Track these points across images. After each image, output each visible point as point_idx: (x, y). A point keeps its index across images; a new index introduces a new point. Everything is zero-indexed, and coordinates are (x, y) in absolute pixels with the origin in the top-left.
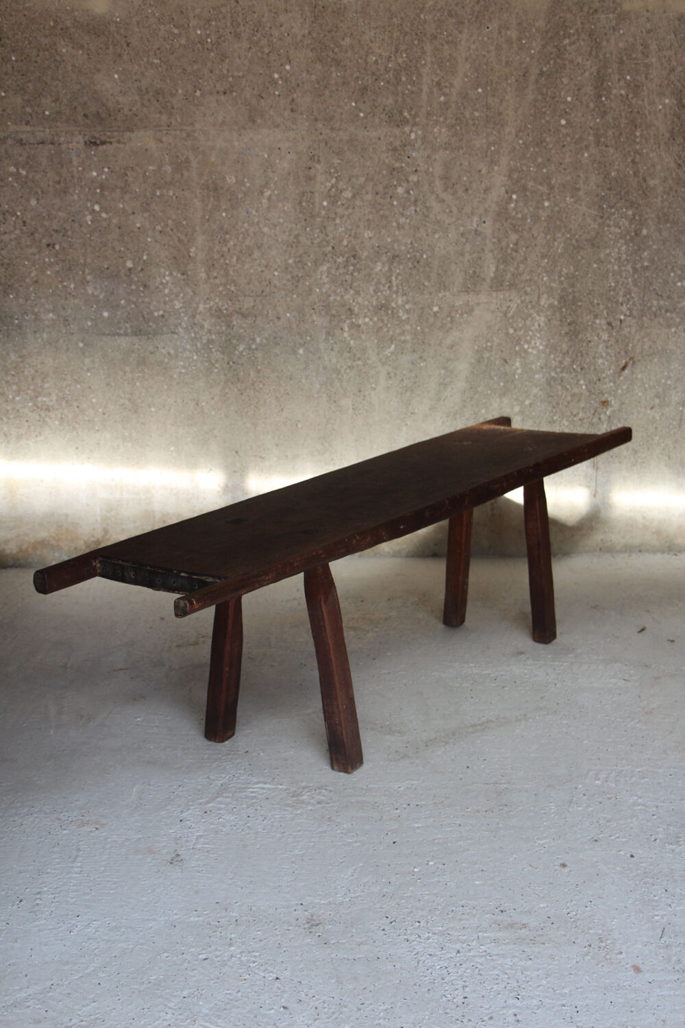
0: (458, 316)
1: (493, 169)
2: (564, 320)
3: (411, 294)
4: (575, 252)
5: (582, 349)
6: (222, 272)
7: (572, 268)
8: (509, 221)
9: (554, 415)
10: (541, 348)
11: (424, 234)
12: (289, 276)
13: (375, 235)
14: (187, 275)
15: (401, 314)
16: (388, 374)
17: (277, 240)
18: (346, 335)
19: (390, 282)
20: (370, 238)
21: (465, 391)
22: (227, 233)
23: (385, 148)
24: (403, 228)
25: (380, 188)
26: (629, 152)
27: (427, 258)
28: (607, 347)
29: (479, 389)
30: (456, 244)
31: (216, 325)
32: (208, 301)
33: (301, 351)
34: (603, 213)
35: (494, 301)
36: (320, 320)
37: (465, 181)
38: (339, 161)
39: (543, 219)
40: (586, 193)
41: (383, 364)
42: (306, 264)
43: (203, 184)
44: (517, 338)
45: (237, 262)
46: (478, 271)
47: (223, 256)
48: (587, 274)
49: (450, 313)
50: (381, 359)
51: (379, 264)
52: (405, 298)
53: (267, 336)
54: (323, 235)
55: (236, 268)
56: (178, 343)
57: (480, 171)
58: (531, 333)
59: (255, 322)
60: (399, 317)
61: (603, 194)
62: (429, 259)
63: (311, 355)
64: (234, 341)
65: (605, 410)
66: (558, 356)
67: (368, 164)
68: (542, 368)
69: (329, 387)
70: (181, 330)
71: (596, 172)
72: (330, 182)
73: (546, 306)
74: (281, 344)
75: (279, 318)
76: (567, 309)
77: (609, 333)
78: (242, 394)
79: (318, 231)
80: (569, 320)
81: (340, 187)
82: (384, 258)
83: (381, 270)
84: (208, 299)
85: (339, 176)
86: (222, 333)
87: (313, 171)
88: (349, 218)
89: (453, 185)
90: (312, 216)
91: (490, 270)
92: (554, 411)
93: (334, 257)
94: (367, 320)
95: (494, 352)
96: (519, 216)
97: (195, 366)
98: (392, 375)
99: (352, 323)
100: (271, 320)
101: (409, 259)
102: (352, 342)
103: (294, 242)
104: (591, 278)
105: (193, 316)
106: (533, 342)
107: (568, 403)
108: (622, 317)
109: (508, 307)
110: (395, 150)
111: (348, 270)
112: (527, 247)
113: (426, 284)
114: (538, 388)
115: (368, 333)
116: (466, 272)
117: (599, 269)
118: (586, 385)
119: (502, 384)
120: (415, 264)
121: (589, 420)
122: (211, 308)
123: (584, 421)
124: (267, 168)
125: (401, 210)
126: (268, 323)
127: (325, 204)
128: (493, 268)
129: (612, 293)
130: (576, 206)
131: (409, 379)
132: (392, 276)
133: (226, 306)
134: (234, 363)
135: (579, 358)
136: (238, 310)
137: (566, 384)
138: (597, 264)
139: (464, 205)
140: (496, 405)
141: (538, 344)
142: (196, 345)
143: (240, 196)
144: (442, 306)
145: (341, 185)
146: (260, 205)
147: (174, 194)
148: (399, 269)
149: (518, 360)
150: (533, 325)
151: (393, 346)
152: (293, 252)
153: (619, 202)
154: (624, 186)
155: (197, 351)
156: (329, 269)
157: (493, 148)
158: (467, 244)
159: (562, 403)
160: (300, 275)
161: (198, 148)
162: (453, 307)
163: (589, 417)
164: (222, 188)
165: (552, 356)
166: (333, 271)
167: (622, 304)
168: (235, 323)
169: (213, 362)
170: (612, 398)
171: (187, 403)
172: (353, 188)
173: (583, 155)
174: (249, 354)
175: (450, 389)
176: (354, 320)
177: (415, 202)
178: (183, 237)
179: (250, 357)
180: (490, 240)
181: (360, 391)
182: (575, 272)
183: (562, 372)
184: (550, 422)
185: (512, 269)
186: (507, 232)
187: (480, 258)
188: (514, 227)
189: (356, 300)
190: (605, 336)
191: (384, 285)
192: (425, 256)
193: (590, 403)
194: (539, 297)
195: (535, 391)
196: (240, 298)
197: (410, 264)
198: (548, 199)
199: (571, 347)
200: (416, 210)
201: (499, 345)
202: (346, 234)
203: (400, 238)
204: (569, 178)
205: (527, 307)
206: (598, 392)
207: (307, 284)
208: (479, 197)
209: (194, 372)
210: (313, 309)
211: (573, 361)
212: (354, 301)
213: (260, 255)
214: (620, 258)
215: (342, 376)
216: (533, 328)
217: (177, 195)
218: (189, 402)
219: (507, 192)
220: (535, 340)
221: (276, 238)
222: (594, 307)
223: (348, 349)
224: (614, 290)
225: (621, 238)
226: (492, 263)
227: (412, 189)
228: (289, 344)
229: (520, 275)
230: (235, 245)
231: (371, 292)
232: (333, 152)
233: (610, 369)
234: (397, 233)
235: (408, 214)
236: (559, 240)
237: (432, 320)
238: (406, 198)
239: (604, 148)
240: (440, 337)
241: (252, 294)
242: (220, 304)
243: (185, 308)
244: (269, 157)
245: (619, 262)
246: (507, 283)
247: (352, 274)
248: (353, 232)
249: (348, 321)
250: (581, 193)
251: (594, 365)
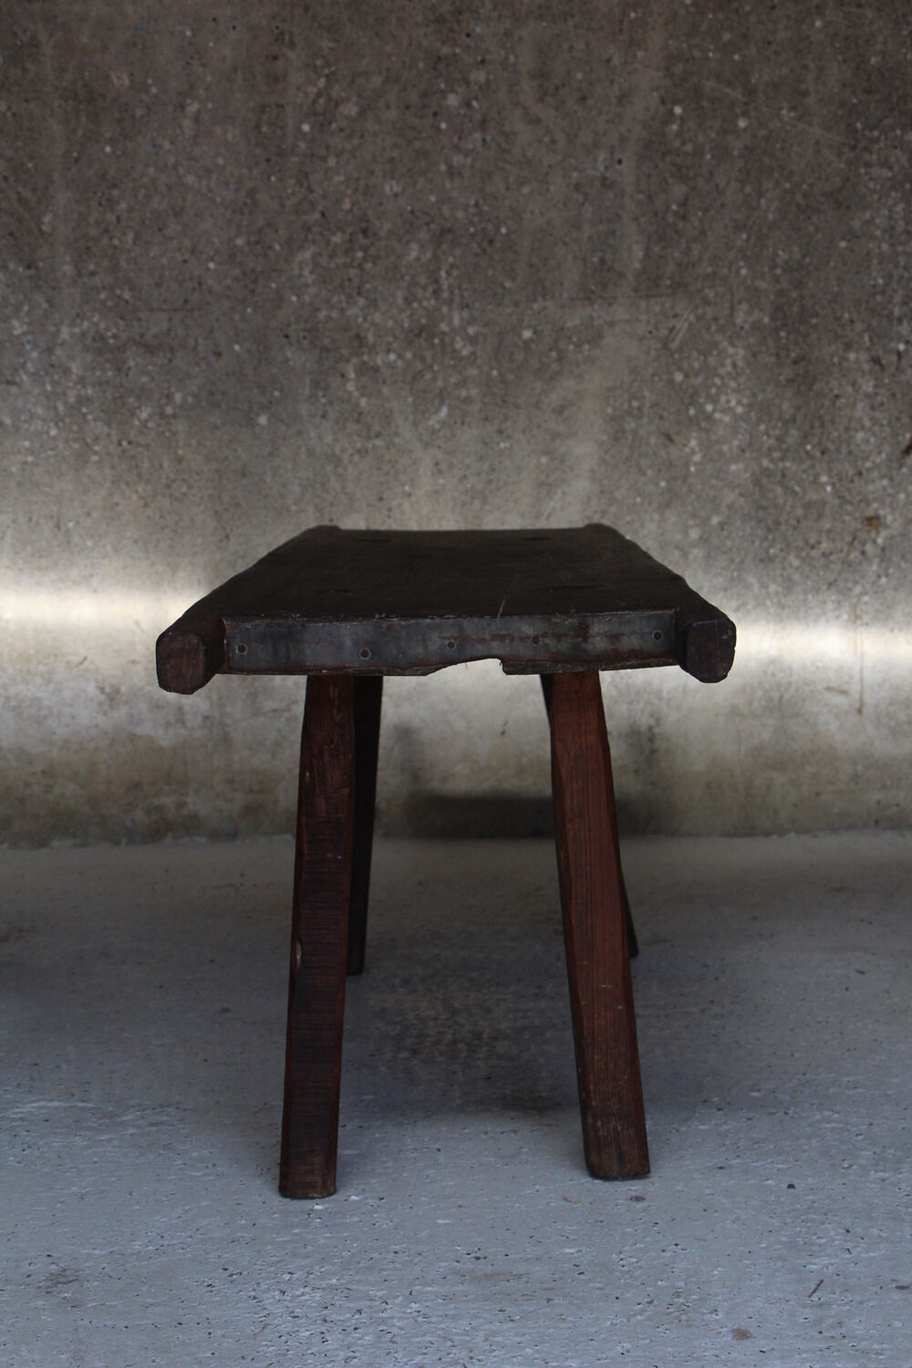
0: (571, 347)
1: (635, 56)
2: (783, 354)
3: (477, 305)
4: (802, 217)
5: (822, 412)
6: (106, 263)
7: (795, 249)
8: (668, 159)
9: (771, 546)
10: (740, 410)
11: (502, 187)
12: (237, 271)
13: (404, 189)
14: (37, 268)
15: (458, 346)
16: (437, 464)
17: (213, 200)
18: (351, 387)
19: (437, 281)
20: (396, 195)
21: (589, 498)
22: (115, 186)
23: (420, 18)
24: (460, 174)
25: (414, 97)
26: (904, 15)
27: (507, 235)
28: (873, 408)
29: (618, 494)
30: (565, 205)
31: (94, 369)
32: (78, 321)
33: (263, 420)
34: (855, 139)
35: (643, 317)
36: (297, 358)
37: (580, 81)
38: (331, 45)
39: (736, 153)
40: (820, 101)
41: (427, 445)
42: (270, 247)
43: (65, 90)
44: (691, 390)
45: (135, 243)
46: (608, 258)
47: (106, 231)
48: (828, 262)
49: (556, 341)
50: (421, 435)
51: (415, 247)
52: (465, 314)
53: (195, 389)
54: (303, 190)
55: (133, 254)
56: (20, 404)
57: (608, 61)
58: (718, 381)
59: (170, 361)
60: (454, 350)
61: (855, 101)
62: (513, 236)
63: (284, 428)
64: (131, 400)
65: (873, 534)
66: (774, 428)
67: (388, 49)
68: (743, 451)
69: (319, 492)
70: (25, 377)
71: (840, 58)
72: (315, 85)
73: (747, 326)
74: (224, 406)
75: (218, 354)
76: (789, 333)
77: (876, 379)
78: (146, 505)
79: (293, 181)
80: (793, 355)
81: (334, 95)
82: (423, 235)
83: (418, 259)
84: (78, 316)
85: (333, 73)
86: (107, 383)
87: (280, 64)
88: (354, 157)
89: (557, 89)
90: (282, 154)
91: (634, 256)
92: (770, 536)
93: (326, 233)
94: (392, 357)
95: (645, 420)
96: (689, 148)
97: (52, 449)
98: (444, 467)
99: (364, 363)
100: (203, 359)
101: (473, 236)
102: (363, 402)
103: (246, 204)
104: (835, 268)
105: (50, 350)
106: (723, 399)
107: (798, 521)
108: (902, 347)
109: (672, 330)
110: (440, 20)
111: (353, 260)
112: (706, 210)
113: (507, 284)
114: (737, 491)
115: (395, 382)
116: (585, 261)
117: (852, 251)
118: (833, 485)
119: (663, 484)
120: (486, 245)
121: (843, 555)
122: (83, 335)
123: (832, 558)
124: (191, 58)
125: (456, 139)
126: (197, 364)
127: (306, 128)
128: (638, 253)
129: (879, 298)
130: (800, 125)
131: (479, 474)
132: (440, 269)
133: (114, 331)
134: (130, 443)
135: (818, 431)
136: (138, 338)
137: (793, 483)
138: (849, 241)
139: (579, 129)
140: (652, 527)
141: (733, 403)
142: (55, 408)
143: (139, 112)
144: (539, 328)
145: (336, 91)
146: (178, 132)
147: (9, 108)
148: (454, 256)
149: (694, 434)
150: (723, 365)
151: (445, 410)
152: (245, 223)
153: (886, 117)
154: (897, 83)
155: (58, 420)
156: (315, 256)
157: (633, 15)
158: (586, 205)
159: (787, 521)
160: (259, 269)
161: (55, 17)
162: (562, 329)
163: (842, 551)
164: (103, 96)
165: (762, 427)
166: (324, 261)
167: (900, 321)
168: (131, 363)
169: (89, 441)
170: (888, 510)
171: (38, 523)
172: (359, 96)
173: (812, 25)
174: (159, 425)
175: (559, 493)
176: (366, 358)
177: (483, 124)
178: (26, 194)
179: (163, 432)
180: (632, 197)
181: (381, 499)
182: (804, 257)
183: (782, 459)
184: (762, 561)
185: (677, 254)
186: (665, 180)
187: (614, 232)
188: (679, 169)
189: (369, 318)
190: (868, 386)
191: (425, 289)
192: (504, 230)
193: (844, 522)
194: (732, 309)
195: (730, 497)
196: (141, 315)
197: (475, 246)
198: (745, 114)
199: (798, 409)
200: (484, 140)
201: (655, 405)
202: (348, 187)
203: (455, 194)
204: (785, 71)
205: (708, 329)
206: (858, 498)
207: (274, 285)
208: (608, 112)
209: (51, 461)
210: (287, 336)
211: (805, 437)
212: (365, 320)
213: (179, 228)
214: (892, 228)
215: (346, 470)
216: (721, 371)
217: (14, 110)
218: (42, 521)
219: (663, 102)
220: (727, 394)
221: (210, 195)
222: (843, 327)
223: (356, 415)
224: (883, 293)
225: (893, 188)
226: (637, 243)
227: (476, 99)
228: (240, 406)
229: (694, 266)
230: (130, 210)
231: (400, 301)
232: (320, 25)
233: (880, 452)
234: (448, 185)
235: (470, 146)
236: (768, 195)
237: (519, 356)
238: (465, 115)
239: (853, 10)
240: (538, 391)
241: (165, 307)
242: (102, 326)
243: (32, 333)
244: (194, 35)
245: (891, 236)
246: (668, 282)
247: (360, 266)
248: (362, 183)
249: (355, 360)
250: (811, 101)
251: (849, 445)
